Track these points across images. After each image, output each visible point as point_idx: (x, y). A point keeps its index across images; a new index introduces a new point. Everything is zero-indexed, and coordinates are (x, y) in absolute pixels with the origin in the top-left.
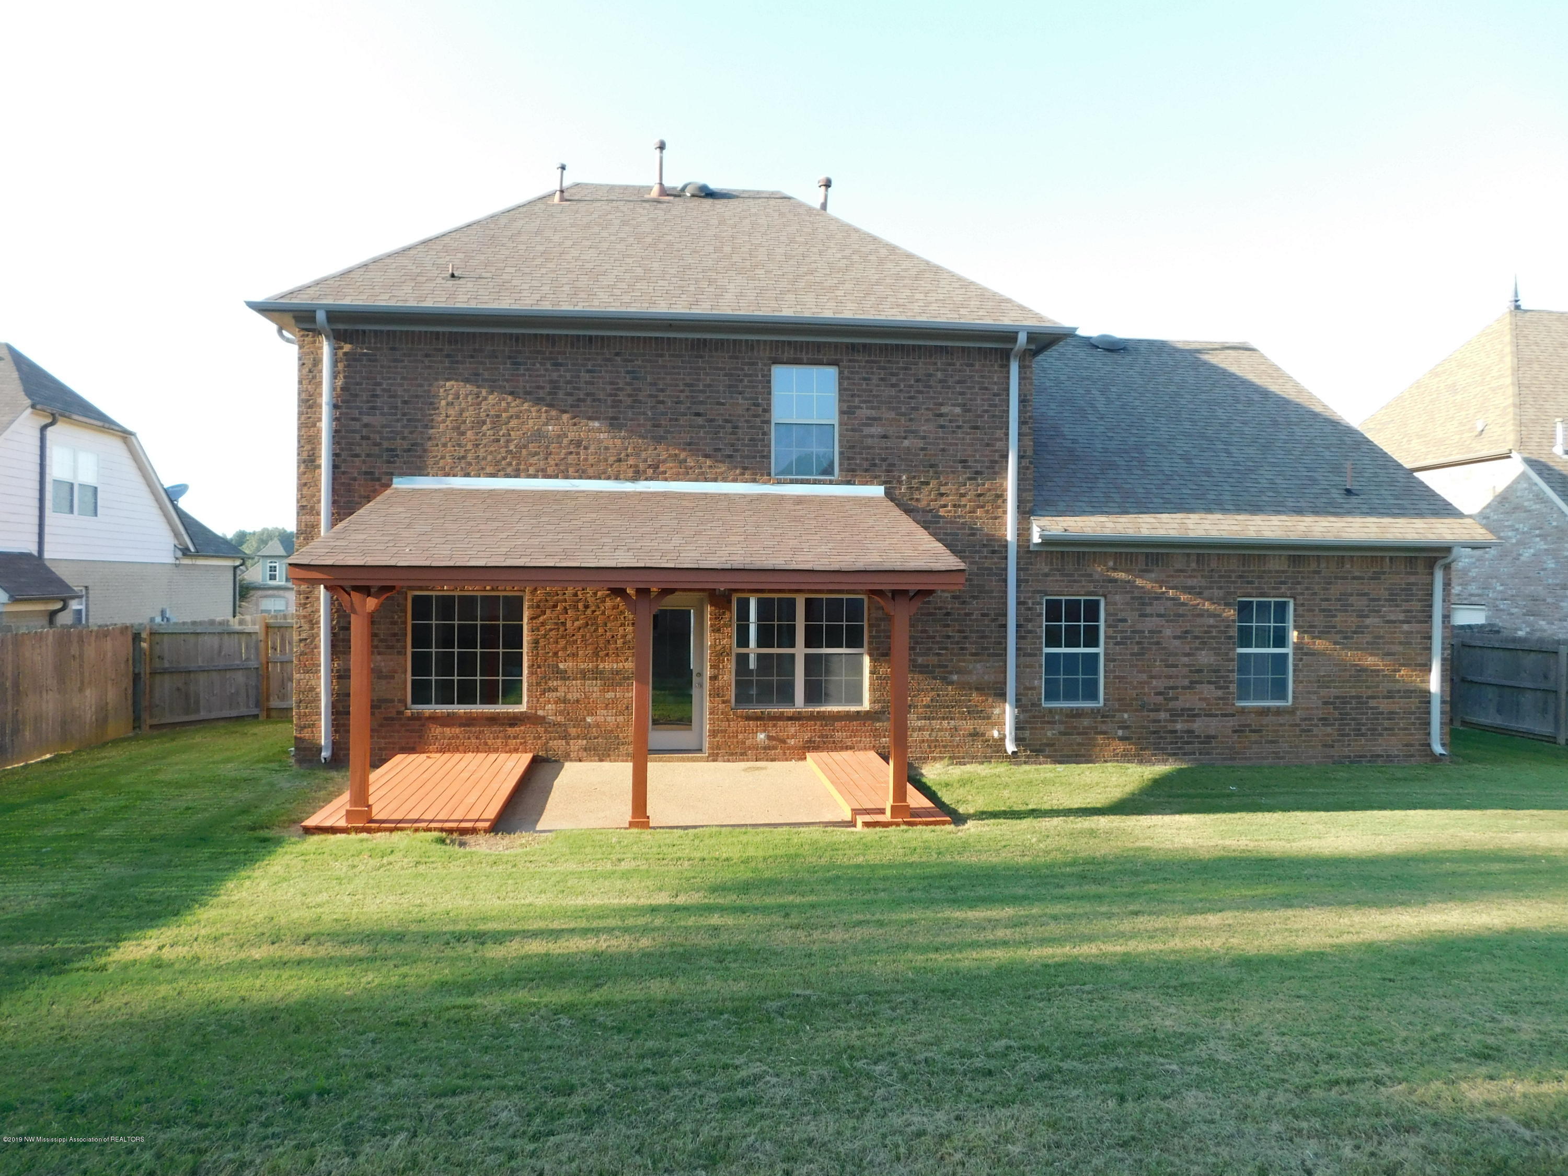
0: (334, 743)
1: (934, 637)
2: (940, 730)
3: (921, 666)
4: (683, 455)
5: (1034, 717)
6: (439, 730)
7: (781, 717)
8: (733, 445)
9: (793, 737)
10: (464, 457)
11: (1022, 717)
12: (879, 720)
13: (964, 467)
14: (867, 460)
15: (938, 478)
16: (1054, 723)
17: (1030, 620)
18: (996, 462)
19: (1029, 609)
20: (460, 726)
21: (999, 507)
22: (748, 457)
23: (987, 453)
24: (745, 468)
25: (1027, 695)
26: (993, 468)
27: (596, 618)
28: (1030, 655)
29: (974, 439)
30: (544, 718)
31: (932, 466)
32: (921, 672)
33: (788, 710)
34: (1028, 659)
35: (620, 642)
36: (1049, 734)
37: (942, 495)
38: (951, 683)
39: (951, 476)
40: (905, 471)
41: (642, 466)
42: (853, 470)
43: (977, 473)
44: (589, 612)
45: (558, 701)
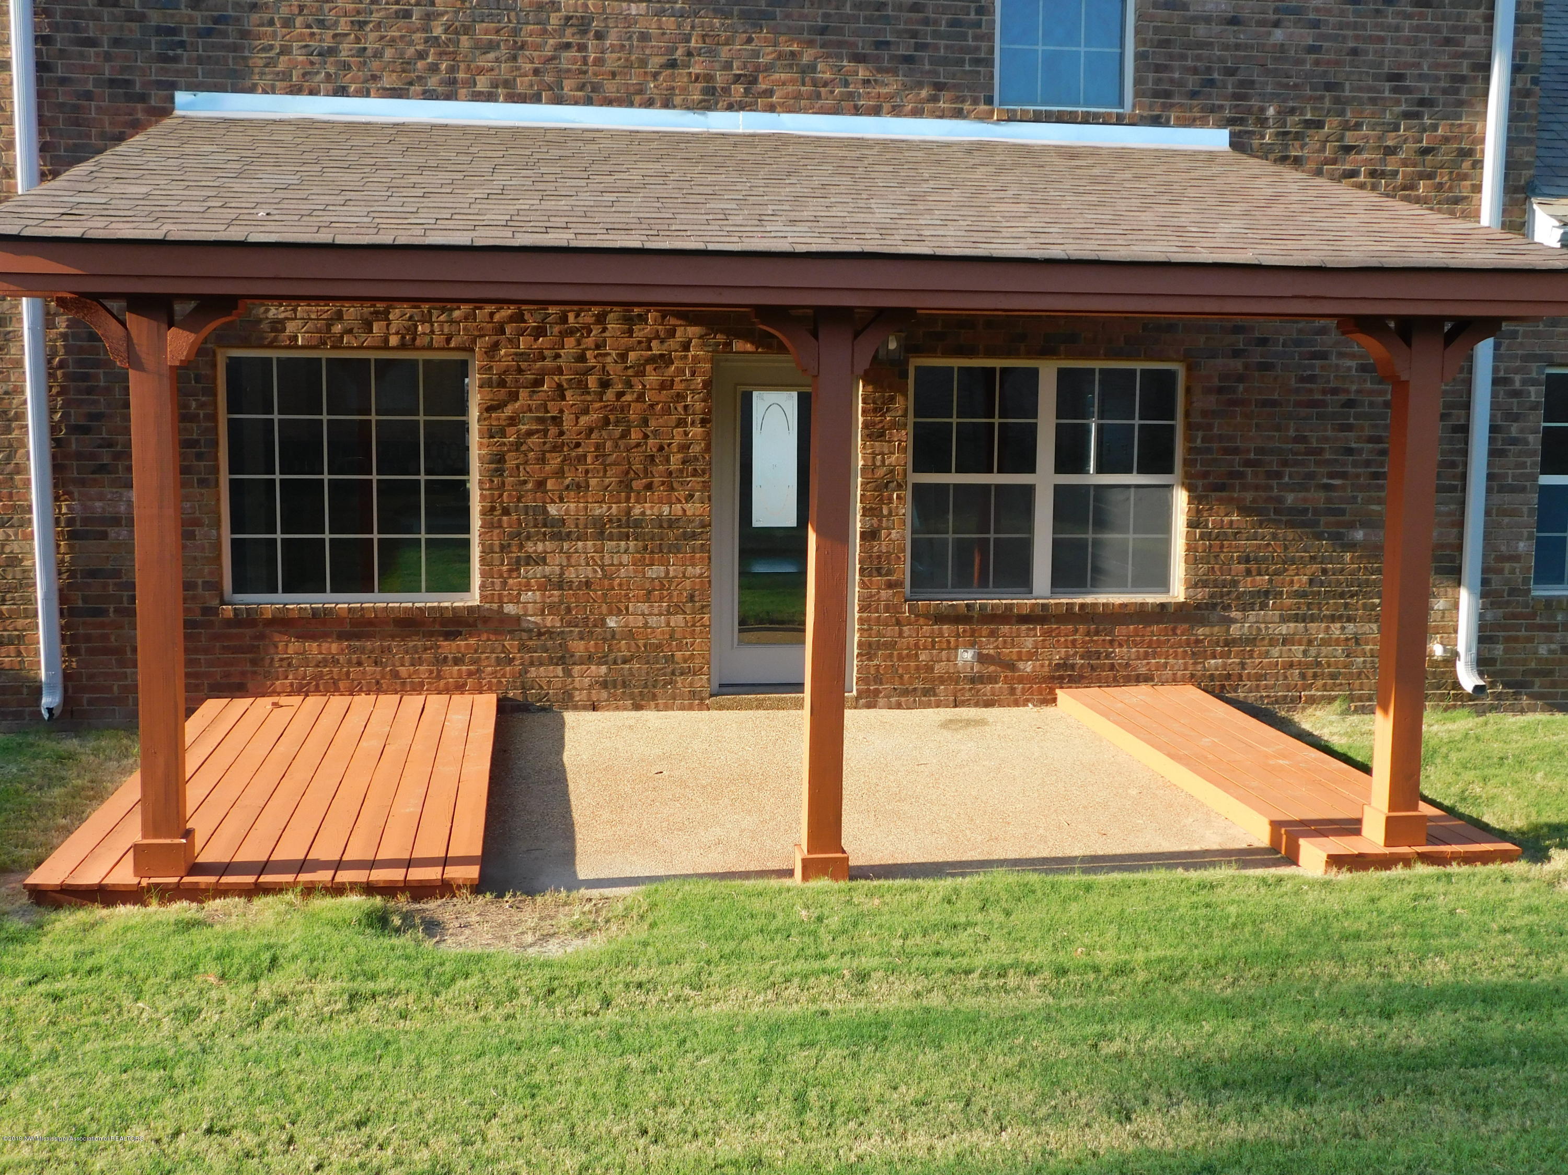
0: (67, 677)
1: (1320, 451)
2: (1325, 642)
3: (1291, 511)
4: (807, 56)
5: (1514, 616)
6: (294, 646)
7: (1006, 617)
8: (914, 34)
9: (1031, 656)
10: (332, 51)
11: (1489, 616)
12: (1203, 622)
13: (1395, 90)
14: (1195, 71)
15: (1342, 113)
16: (1554, 628)
17: (1516, 418)
18: (1463, 79)
19: (1516, 394)
20: (341, 637)
21: (1465, 177)
22: (945, 61)
23: (1445, 59)
24: (939, 87)
25: (1500, 571)
26: (1457, 91)
27: (625, 409)
28: (1513, 490)
29: (1418, 28)
30: (518, 619)
31: (1329, 87)
32: (1290, 524)
33: (1022, 603)
34: (1507, 497)
35: (676, 460)
36: (1543, 650)
37: (1348, 149)
38: (1352, 546)
39: (1369, 109)
40: (1273, 97)
41: (720, 78)
42: (1167, 94)
43: (1422, 102)
44: (610, 395)
45: (547, 584)
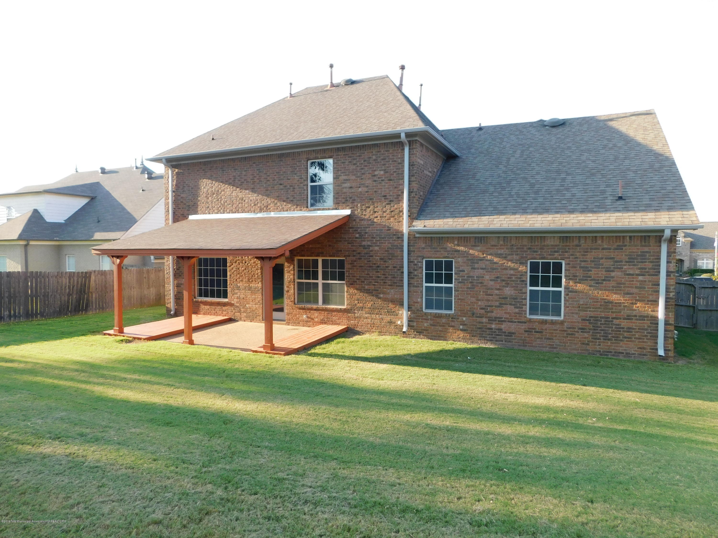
0: (176, 309)
1: (372, 277)
2: (375, 319)
3: (367, 290)
4: (276, 201)
5: (418, 316)
6: (203, 307)
7: (311, 309)
8: (293, 196)
9: (317, 317)
10: (208, 207)
11: (412, 316)
12: (350, 313)
13: (385, 199)
14: (344, 198)
15: (374, 204)
16: (428, 320)
17: (416, 270)
18: (399, 195)
19: (415, 265)
20: (210, 305)
21: (401, 217)
22: (298, 200)
23: (396, 191)
24: (297, 205)
25: (414, 305)
26: (398, 198)
27: (248, 267)
28: (416, 287)
29: (389, 185)
30: (233, 304)
31: (371, 199)
32: (367, 293)
33: (315, 306)
34: (415, 288)
35: (256, 276)
36: (425, 325)
37: (375, 212)
38: (380, 298)
39: (379, 203)
40: (359, 202)
41: (262, 207)
42: (339, 203)
43: (390, 201)
44: (246, 264)
45: (238, 298)
